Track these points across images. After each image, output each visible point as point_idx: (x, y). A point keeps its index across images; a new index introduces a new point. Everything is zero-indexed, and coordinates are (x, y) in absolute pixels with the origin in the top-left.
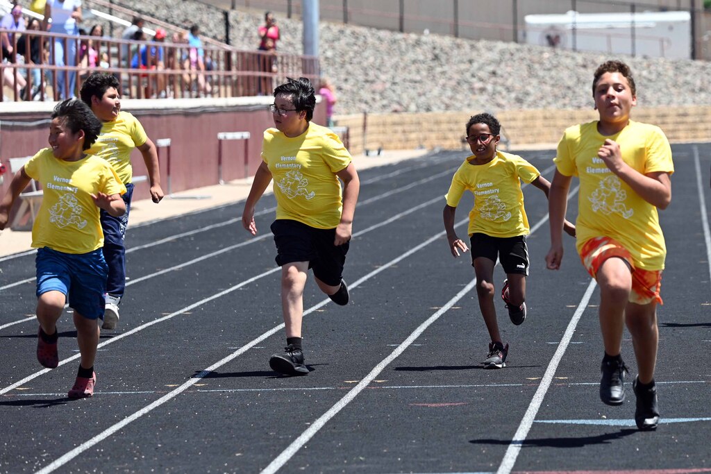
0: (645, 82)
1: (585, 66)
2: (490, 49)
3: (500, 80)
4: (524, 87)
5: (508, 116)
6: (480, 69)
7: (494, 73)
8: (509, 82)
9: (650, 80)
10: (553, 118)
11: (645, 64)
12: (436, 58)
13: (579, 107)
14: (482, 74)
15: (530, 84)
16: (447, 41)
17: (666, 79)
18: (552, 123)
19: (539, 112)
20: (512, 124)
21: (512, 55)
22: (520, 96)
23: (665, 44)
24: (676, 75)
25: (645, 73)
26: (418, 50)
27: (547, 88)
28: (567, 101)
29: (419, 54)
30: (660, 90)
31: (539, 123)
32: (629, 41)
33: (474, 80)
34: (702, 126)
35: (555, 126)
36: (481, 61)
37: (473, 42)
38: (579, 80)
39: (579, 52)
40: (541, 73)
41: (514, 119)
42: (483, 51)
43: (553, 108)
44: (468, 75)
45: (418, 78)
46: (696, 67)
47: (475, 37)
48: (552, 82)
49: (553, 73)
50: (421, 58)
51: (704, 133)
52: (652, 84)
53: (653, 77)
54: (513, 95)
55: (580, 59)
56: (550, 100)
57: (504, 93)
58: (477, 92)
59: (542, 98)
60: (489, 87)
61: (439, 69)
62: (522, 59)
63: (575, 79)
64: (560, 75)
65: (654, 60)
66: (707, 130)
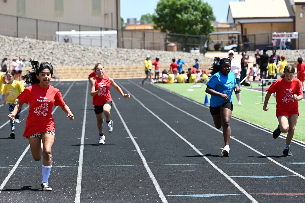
0: (106, 56)
1: (84, 50)
2: (50, 44)
3: (54, 56)
4: (63, 58)
5: (59, 69)
6: (47, 51)
7: (52, 53)
8: (58, 56)
9: (108, 56)
10: (74, 69)
11: (106, 50)
12: (31, 47)
13: (84, 66)
14: (47, 53)
15: (65, 57)
16: (34, 41)
17: (114, 55)
18: (74, 71)
19: (70, 67)
20: (60, 71)
21: (58, 46)
22: (62, 61)
23: (112, 42)
24: (117, 54)
25: (106, 53)
26: (24, 44)
27: (72, 58)
28: (79, 63)
29: (24, 45)
30: (112, 59)
31: (70, 71)
32: (100, 41)
33: (45, 55)
34: (128, 73)
35: (75, 72)
36: (47, 48)
37: (44, 41)
38: (82, 55)
39: (82, 45)
40: (69, 53)
41: (60, 70)
42: (47, 44)
43: (75, 65)
44: (42, 53)
45: (25, 54)
46: (124, 51)
47: (44, 39)
48: (73, 56)
49: (73, 53)
50: (25, 47)
52: (109, 57)
53: (109, 54)
54: (59, 61)
55: (82, 48)
56: (73, 63)
57: (56, 60)
58: (46, 59)
59: (70, 62)
60: (51, 58)
61: (32, 51)
62: (61, 48)
63: (81, 55)
64: (76, 54)
65: (109, 48)
66: (130, 74)
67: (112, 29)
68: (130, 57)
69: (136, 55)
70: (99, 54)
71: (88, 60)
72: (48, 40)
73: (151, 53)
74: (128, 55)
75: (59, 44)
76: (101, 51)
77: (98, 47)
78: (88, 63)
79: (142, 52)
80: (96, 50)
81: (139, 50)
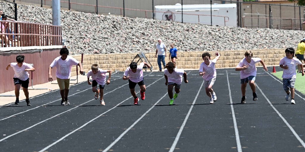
0: (218, 38)
1: (188, 30)
2: (141, 22)
3: (146, 38)
7: (143, 34)
8: (151, 38)
9: (220, 37)
11: (217, 30)
12: (115, 26)
14: (137, 34)
16: (120, 18)
17: (228, 36)
21: (152, 25)
23: (227, 19)
25: (217, 34)
26: (106, 23)
27: (170, 41)
32: (210, 17)
33: (134, 37)
36: (137, 28)
37: (133, 19)
38: (185, 37)
39: (185, 23)
40: (167, 34)
42: (138, 23)
44: (131, 34)
45: (106, 36)
47: (133, 16)
48: (172, 38)
49: (172, 33)
50: (108, 26)
52: (221, 39)
53: (222, 36)
54: (153, 45)
55: (185, 27)
57: (149, 43)
58: (135, 43)
60: (141, 41)
61: (116, 32)
62: (157, 27)
63: (183, 36)
64: (176, 34)
65: (222, 27)
67: (231, 2)
68: (250, 39)
69: (258, 36)
70: (208, 35)
71: (192, 43)
72: (139, 17)
73: (279, 34)
74: (248, 35)
75: (154, 22)
76: (211, 31)
77: (207, 26)
78: (192, 47)
79: (266, 31)
80: (204, 29)
81: (262, 30)
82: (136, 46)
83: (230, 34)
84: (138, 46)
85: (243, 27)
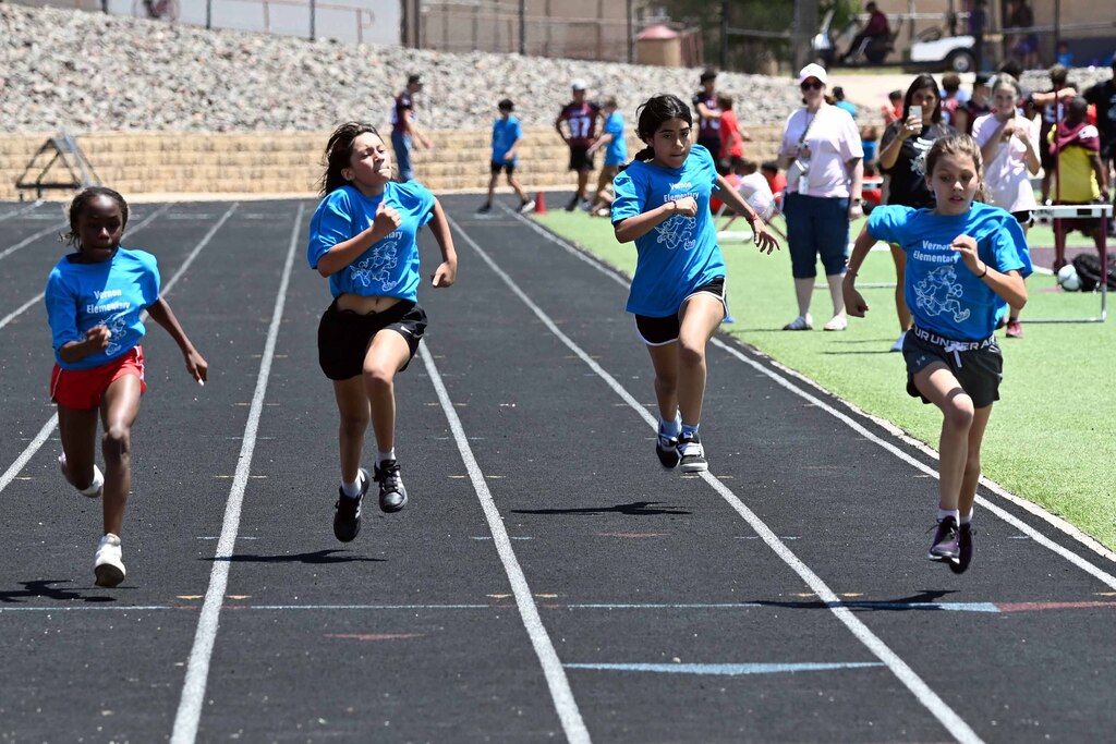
0: (335, 85)
1: (228, 56)
2: (60, 23)
3: (80, 81)
4: (122, 91)
5: (98, 143)
6: (43, 58)
7: (69, 66)
8: (97, 82)
9: (342, 83)
10: (177, 147)
11: (334, 56)
13: (220, 130)
14: (47, 66)
15: (133, 86)
17: (371, 81)
18: (174, 154)
19: (152, 137)
20: (105, 156)
21: (100, 33)
22: (117, 108)
23: (365, 18)
24: (389, 75)
25: (334, 70)
27: (164, 94)
28: (199, 117)
30: (362, 102)
31: (151, 156)
32: (307, 11)
33: (34, 77)
34: (435, 167)
35: (179, 163)
36: (47, 43)
37: (32, 11)
38: (219, 81)
39: (218, 31)
40: (152, 68)
41: (109, 149)
42: (49, 25)
43: (177, 128)
44: (24, 67)
48: (172, 83)
49: (173, 67)
51: (440, 180)
52: (345, 91)
53: (349, 78)
54: (104, 105)
55: (219, 43)
56: (171, 115)
57: (89, 100)
58: (40, 97)
59: (155, 112)
60: (63, 90)
62: (117, 42)
63: (211, 79)
64: (187, 71)
65: (350, 47)
66: (444, 174)
68: (449, 90)
69: (479, 81)
70: (299, 72)
71: (242, 102)
72: (54, 5)
73: (554, 75)
74: (441, 78)
75: (108, 25)
76: (310, 62)
77: (296, 42)
78: (242, 117)
79: (508, 65)
80: (286, 52)
81: (494, 58)
82: (43, 107)
83: (380, 71)
84: (51, 111)
85: (425, 47)
